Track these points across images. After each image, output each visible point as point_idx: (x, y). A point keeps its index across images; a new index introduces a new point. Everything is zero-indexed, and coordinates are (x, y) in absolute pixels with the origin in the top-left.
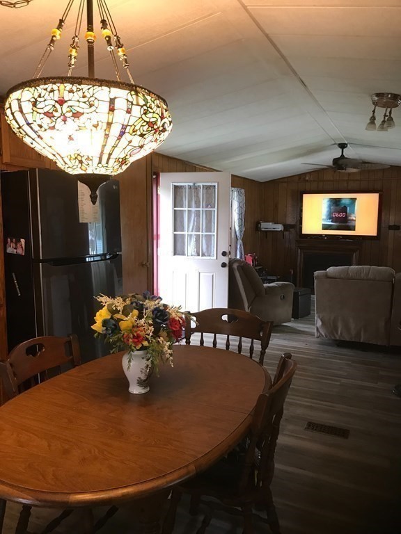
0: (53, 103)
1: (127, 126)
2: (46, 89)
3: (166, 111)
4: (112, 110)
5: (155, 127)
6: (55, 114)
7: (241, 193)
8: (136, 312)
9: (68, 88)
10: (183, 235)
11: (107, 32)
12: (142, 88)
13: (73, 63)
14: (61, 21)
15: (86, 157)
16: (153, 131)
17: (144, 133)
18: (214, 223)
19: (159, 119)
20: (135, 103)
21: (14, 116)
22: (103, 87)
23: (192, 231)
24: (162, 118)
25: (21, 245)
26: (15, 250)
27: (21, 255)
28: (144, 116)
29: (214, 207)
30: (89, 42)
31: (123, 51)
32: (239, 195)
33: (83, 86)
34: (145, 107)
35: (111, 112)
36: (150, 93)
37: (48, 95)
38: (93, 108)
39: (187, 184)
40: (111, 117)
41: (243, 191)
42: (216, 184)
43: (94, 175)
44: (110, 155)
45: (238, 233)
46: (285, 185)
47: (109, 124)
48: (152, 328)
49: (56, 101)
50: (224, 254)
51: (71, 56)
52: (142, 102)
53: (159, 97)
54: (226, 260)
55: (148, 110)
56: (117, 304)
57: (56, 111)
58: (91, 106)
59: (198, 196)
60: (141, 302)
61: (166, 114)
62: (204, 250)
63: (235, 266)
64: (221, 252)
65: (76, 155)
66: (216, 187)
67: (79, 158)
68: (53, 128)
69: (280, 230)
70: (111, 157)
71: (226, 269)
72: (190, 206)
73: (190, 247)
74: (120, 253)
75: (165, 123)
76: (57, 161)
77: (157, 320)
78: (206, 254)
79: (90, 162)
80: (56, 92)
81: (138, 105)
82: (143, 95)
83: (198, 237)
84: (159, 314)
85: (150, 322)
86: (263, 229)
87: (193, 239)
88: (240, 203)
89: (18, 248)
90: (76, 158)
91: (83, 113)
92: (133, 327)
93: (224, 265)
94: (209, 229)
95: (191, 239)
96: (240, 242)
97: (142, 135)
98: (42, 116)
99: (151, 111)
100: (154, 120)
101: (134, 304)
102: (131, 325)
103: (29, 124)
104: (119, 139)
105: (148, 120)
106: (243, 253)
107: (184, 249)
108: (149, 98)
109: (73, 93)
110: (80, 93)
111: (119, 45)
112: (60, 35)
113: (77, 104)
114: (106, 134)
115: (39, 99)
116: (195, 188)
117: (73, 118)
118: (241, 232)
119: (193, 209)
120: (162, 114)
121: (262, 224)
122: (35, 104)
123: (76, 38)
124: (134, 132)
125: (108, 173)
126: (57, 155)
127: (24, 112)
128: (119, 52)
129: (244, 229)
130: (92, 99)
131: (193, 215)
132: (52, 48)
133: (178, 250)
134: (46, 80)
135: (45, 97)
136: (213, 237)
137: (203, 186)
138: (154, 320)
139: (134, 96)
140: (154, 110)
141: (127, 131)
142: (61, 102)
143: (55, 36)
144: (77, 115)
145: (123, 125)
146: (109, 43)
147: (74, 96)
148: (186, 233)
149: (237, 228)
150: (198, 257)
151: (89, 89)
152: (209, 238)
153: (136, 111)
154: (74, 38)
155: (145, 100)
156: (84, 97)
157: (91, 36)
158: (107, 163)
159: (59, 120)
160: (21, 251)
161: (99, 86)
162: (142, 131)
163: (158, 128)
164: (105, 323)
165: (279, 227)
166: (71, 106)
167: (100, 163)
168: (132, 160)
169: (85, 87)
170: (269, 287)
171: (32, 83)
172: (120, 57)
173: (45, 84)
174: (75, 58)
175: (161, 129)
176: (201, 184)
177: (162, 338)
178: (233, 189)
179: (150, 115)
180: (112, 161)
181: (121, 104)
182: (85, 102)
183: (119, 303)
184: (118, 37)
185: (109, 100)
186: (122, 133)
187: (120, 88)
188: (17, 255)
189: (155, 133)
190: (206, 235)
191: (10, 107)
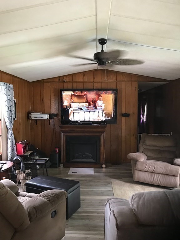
7: (9, 87)
45: (8, 124)
46: (48, 84)
69: (46, 118)
86: (33, 118)
88: (8, 96)
96: (10, 132)
118: (11, 122)
121: (32, 113)
149: (7, 120)
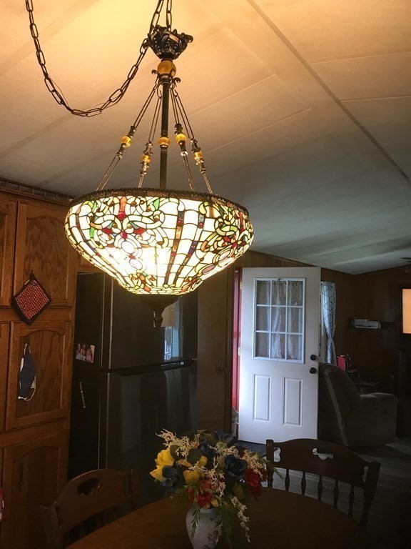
0: (112, 218)
1: (199, 241)
2: (106, 203)
3: (246, 221)
4: (180, 224)
5: (233, 241)
6: (114, 230)
7: (331, 287)
8: (204, 460)
9: (130, 201)
10: (267, 334)
11: (181, 136)
12: (218, 197)
13: (145, 170)
14: (133, 128)
15: (149, 277)
16: (230, 246)
17: (219, 249)
18: (302, 323)
19: (238, 233)
20: (208, 215)
21: (71, 232)
22: (171, 199)
23: (276, 330)
24: (241, 230)
25: (91, 352)
26: (84, 357)
27: (90, 363)
28: (218, 231)
29: (302, 305)
30: (162, 148)
31: (200, 155)
32: (329, 289)
33: (148, 198)
34: (220, 220)
35: (179, 227)
36: (227, 202)
37: (107, 210)
38: (158, 223)
39: (271, 280)
40: (179, 233)
41: (333, 285)
42: (304, 280)
43: (159, 296)
44: (178, 274)
45: (328, 331)
47: (177, 241)
48: (223, 485)
49: (116, 216)
50: (313, 358)
51: (143, 163)
52: (217, 214)
53: (238, 206)
54: (315, 365)
55: (224, 223)
56: (182, 448)
57: (116, 227)
58: (155, 221)
59: (283, 293)
60: (211, 447)
61: (245, 225)
62: (290, 352)
63: (326, 372)
64: (310, 356)
65: (139, 275)
66: (304, 283)
67: (143, 278)
68: (112, 245)
69: (377, 327)
70: (180, 276)
71: (316, 376)
72: (274, 303)
73: (274, 348)
74: (195, 359)
75: (245, 235)
76: (118, 279)
77: (231, 474)
78: (292, 357)
79: (154, 283)
80: (117, 207)
81: (212, 217)
82: (219, 205)
83: (282, 337)
84: (233, 464)
85: (222, 476)
86: (357, 327)
87: (278, 339)
88: (330, 298)
89: (87, 355)
90: (139, 278)
91: (146, 229)
92: (201, 478)
93: (313, 371)
94: (295, 328)
95: (274, 339)
96: (330, 341)
97: (216, 252)
98: (100, 232)
99: (228, 223)
100: (232, 233)
101: (202, 448)
102: (198, 476)
103: (86, 241)
104: (189, 256)
105: (222, 234)
106: (335, 354)
107: (267, 349)
108: (226, 209)
109: (136, 206)
110: (144, 207)
111: (196, 149)
112: (130, 142)
113: (139, 219)
114: (172, 252)
115: (97, 214)
116: (280, 284)
117: (134, 235)
118: (331, 329)
119: (278, 306)
120: (242, 226)
121: (356, 320)
122: (93, 219)
123: (150, 145)
124: (206, 248)
125: (176, 293)
126: (117, 274)
127: (82, 228)
128: (195, 156)
129: (335, 326)
130: (158, 212)
131: (277, 313)
132: (121, 157)
133: (260, 351)
134: (108, 192)
135: (104, 212)
136: (300, 338)
137: (289, 282)
138: (226, 472)
139: (208, 208)
140: (232, 222)
141: (198, 247)
142: (122, 216)
143: (125, 144)
144: (139, 231)
145: (193, 241)
146: (183, 147)
147: (136, 210)
148: (269, 332)
149: (327, 326)
150: (283, 360)
151: (154, 202)
152: (295, 338)
153: (210, 225)
154: (147, 144)
155: (222, 212)
156: (148, 210)
157: (165, 141)
158: (175, 282)
159: (119, 237)
160: (89, 359)
161: (166, 198)
162: (216, 247)
163: (237, 242)
164: (166, 471)
165: (376, 325)
166: (133, 222)
167: (166, 282)
168: (204, 278)
169: (150, 199)
170: (367, 399)
171: (92, 196)
172: (196, 161)
173: (105, 198)
174: (148, 164)
175: (239, 243)
176: (287, 280)
177: (235, 498)
178: (322, 282)
179: (227, 229)
180: (179, 282)
181: (191, 218)
182: (148, 217)
183: (185, 445)
184: (195, 141)
185: (176, 213)
186: (193, 250)
187: (191, 199)
188: (86, 363)
189: (232, 248)
190: (292, 336)
191: (68, 222)
